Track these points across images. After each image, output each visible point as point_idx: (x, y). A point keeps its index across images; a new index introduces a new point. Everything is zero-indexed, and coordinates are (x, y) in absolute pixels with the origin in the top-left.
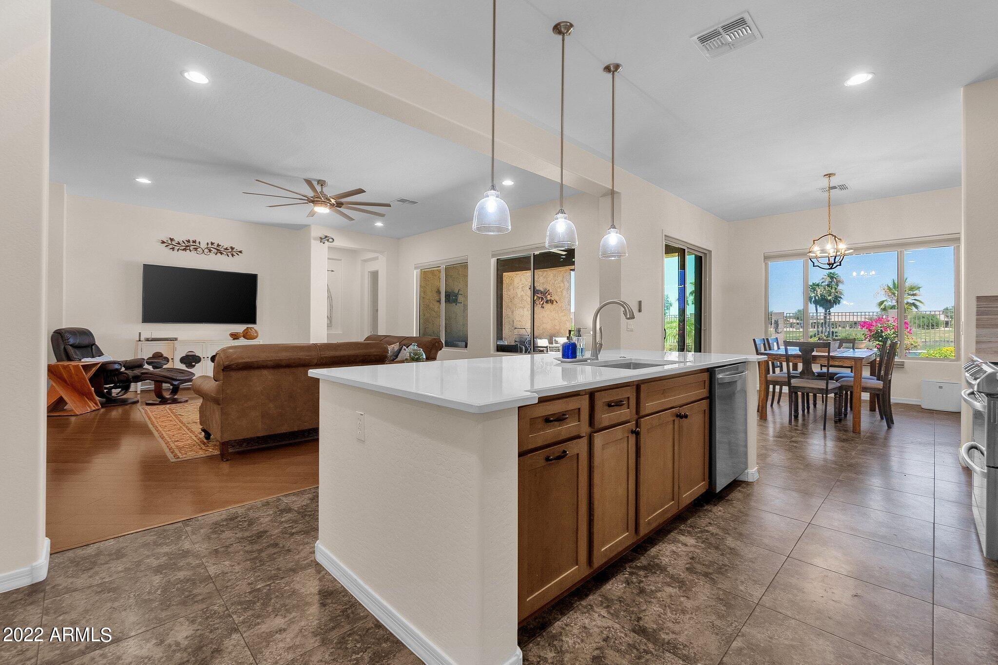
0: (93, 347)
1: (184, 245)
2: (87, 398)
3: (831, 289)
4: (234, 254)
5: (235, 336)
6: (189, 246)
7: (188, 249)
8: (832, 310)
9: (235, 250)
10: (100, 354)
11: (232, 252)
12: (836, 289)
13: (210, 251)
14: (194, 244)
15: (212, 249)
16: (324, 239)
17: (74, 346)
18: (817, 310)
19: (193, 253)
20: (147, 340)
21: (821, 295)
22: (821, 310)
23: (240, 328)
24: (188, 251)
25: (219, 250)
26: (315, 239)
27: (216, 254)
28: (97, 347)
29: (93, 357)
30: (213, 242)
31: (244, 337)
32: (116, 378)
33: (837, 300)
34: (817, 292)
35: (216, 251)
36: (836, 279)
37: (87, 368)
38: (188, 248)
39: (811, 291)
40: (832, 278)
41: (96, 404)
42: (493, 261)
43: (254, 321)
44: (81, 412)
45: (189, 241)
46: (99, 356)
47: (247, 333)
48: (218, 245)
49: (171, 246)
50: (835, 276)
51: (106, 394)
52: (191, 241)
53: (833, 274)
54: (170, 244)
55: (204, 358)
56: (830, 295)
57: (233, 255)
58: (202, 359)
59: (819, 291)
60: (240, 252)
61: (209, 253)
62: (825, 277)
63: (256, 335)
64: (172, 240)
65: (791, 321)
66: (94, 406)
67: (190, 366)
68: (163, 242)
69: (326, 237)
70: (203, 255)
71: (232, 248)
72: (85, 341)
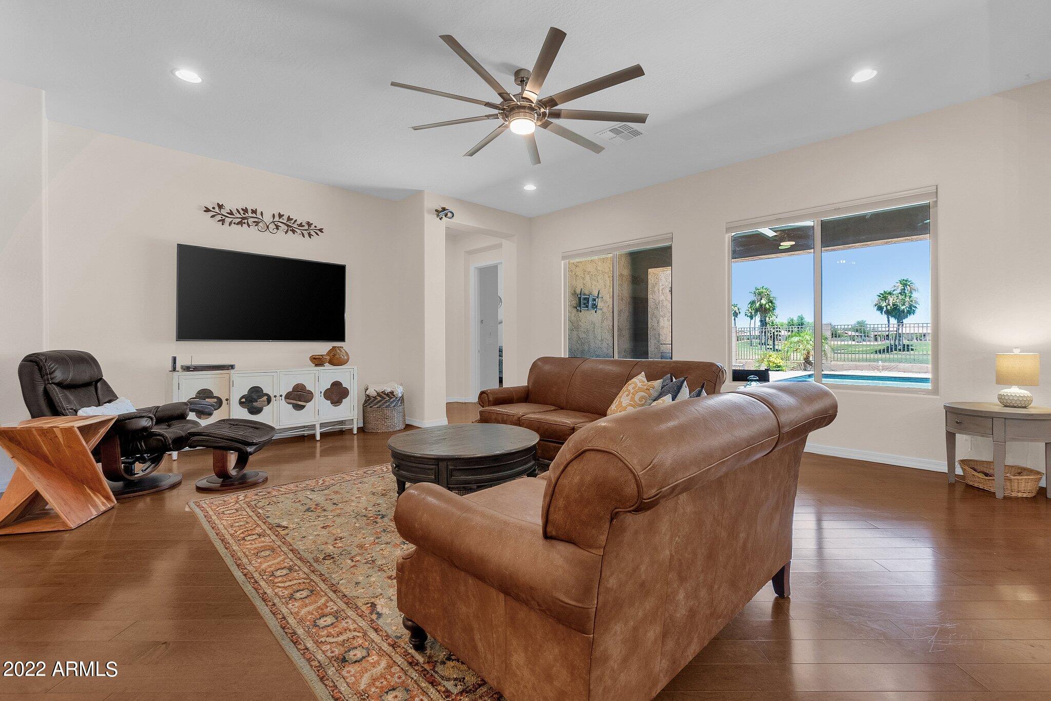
0: (99, 384)
1: (239, 216)
2: (91, 488)
3: (905, 297)
4: (312, 233)
5: (318, 361)
6: (246, 217)
7: (244, 223)
8: (905, 321)
9: (313, 227)
10: (111, 397)
11: (309, 230)
12: (910, 297)
13: (277, 227)
14: (254, 215)
15: (280, 224)
16: (442, 212)
17: (64, 386)
18: (889, 321)
19: (253, 228)
20: (187, 369)
21: (894, 305)
22: (893, 321)
23: (322, 348)
24: (245, 226)
25: (291, 226)
26: (429, 212)
27: (286, 232)
28: (105, 383)
29: (99, 404)
30: (282, 214)
31: (332, 363)
32: (143, 444)
33: (911, 311)
34: (889, 301)
35: (286, 228)
36: (910, 286)
37: (87, 430)
38: (246, 221)
39: (882, 300)
40: (905, 285)
41: (108, 498)
42: (728, 237)
43: (342, 338)
44: (80, 522)
45: (246, 211)
46: (109, 402)
47: (334, 355)
48: (289, 219)
49: (219, 217)
50: (909, 284)
51: (123, 472)
52: (250, 211)
53: (906, 281)
54: (218, 213)
55: (275, 396)
56: (904, 305)
57: (310, 235)
58: (273, 399)
59: (891, 300)
60: (321, 230)
61: (276, 230)
62: (898, 284)
63: (346, 358)
64: (220, 207)
65: (850, 333)
66: (103, 503)
67: (255, 411)
68: (207, 210)
69: (444, 209)
70: (267, 233)
71: (309, 224)
72: (85, 375)
